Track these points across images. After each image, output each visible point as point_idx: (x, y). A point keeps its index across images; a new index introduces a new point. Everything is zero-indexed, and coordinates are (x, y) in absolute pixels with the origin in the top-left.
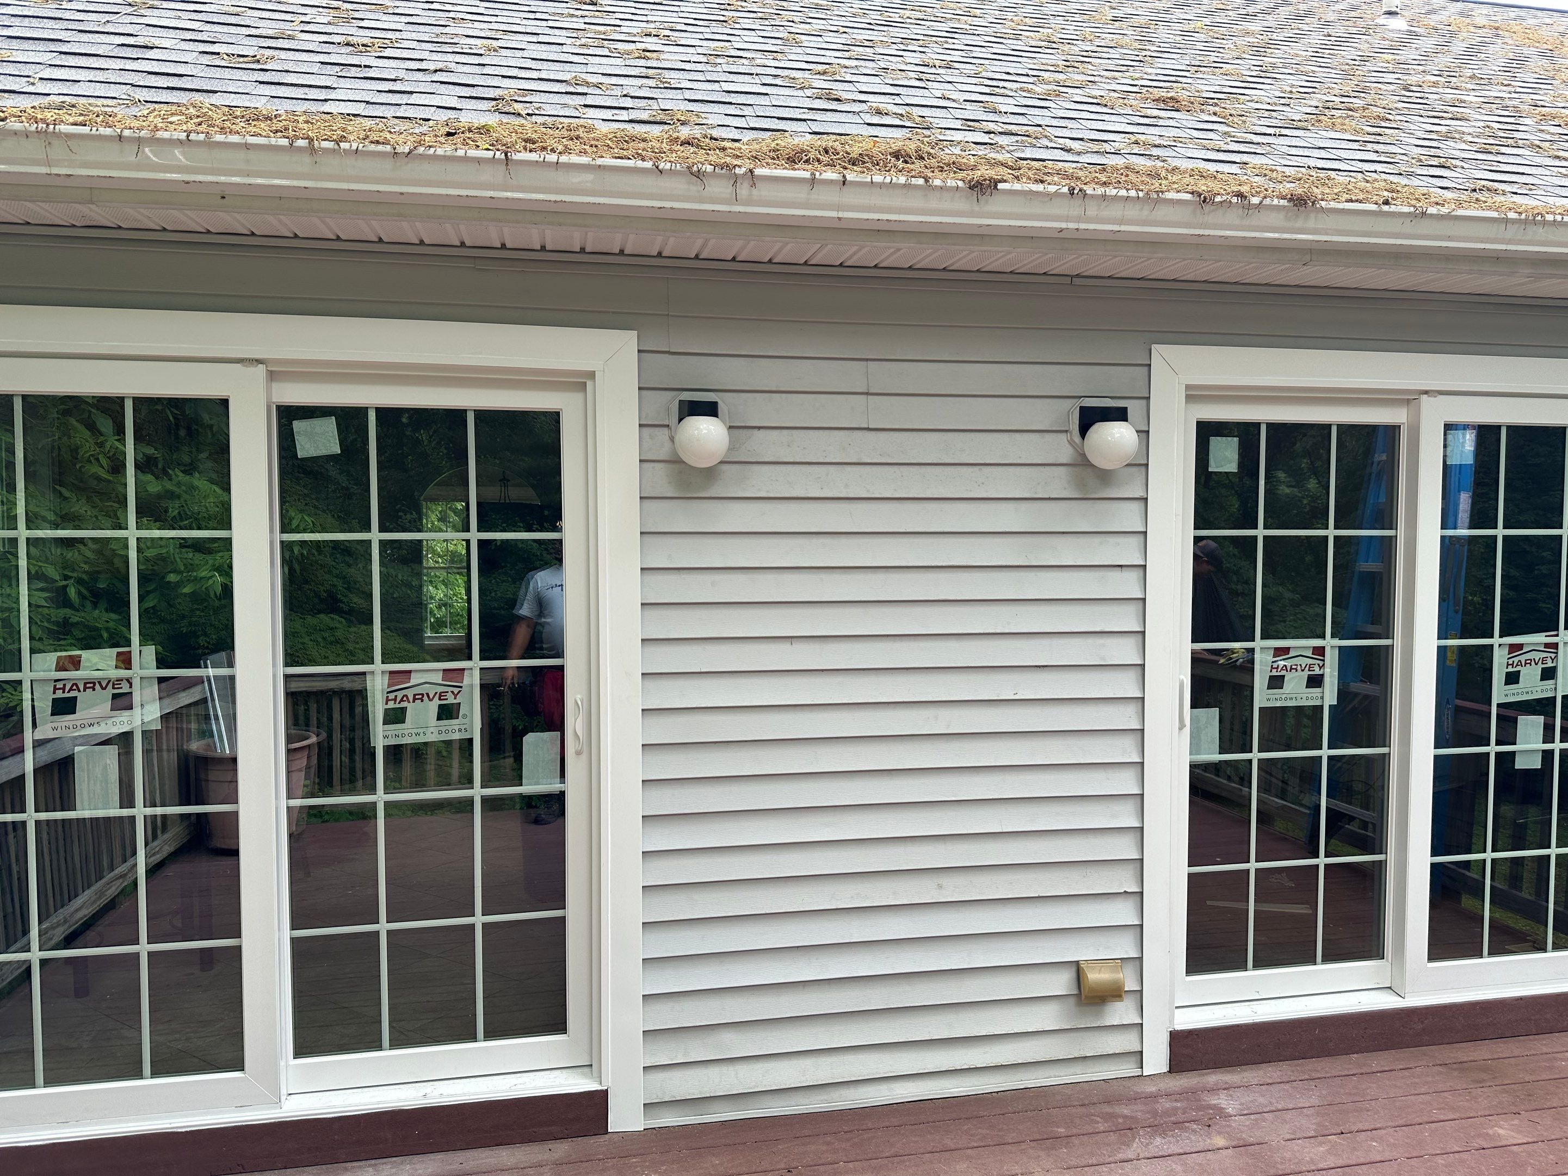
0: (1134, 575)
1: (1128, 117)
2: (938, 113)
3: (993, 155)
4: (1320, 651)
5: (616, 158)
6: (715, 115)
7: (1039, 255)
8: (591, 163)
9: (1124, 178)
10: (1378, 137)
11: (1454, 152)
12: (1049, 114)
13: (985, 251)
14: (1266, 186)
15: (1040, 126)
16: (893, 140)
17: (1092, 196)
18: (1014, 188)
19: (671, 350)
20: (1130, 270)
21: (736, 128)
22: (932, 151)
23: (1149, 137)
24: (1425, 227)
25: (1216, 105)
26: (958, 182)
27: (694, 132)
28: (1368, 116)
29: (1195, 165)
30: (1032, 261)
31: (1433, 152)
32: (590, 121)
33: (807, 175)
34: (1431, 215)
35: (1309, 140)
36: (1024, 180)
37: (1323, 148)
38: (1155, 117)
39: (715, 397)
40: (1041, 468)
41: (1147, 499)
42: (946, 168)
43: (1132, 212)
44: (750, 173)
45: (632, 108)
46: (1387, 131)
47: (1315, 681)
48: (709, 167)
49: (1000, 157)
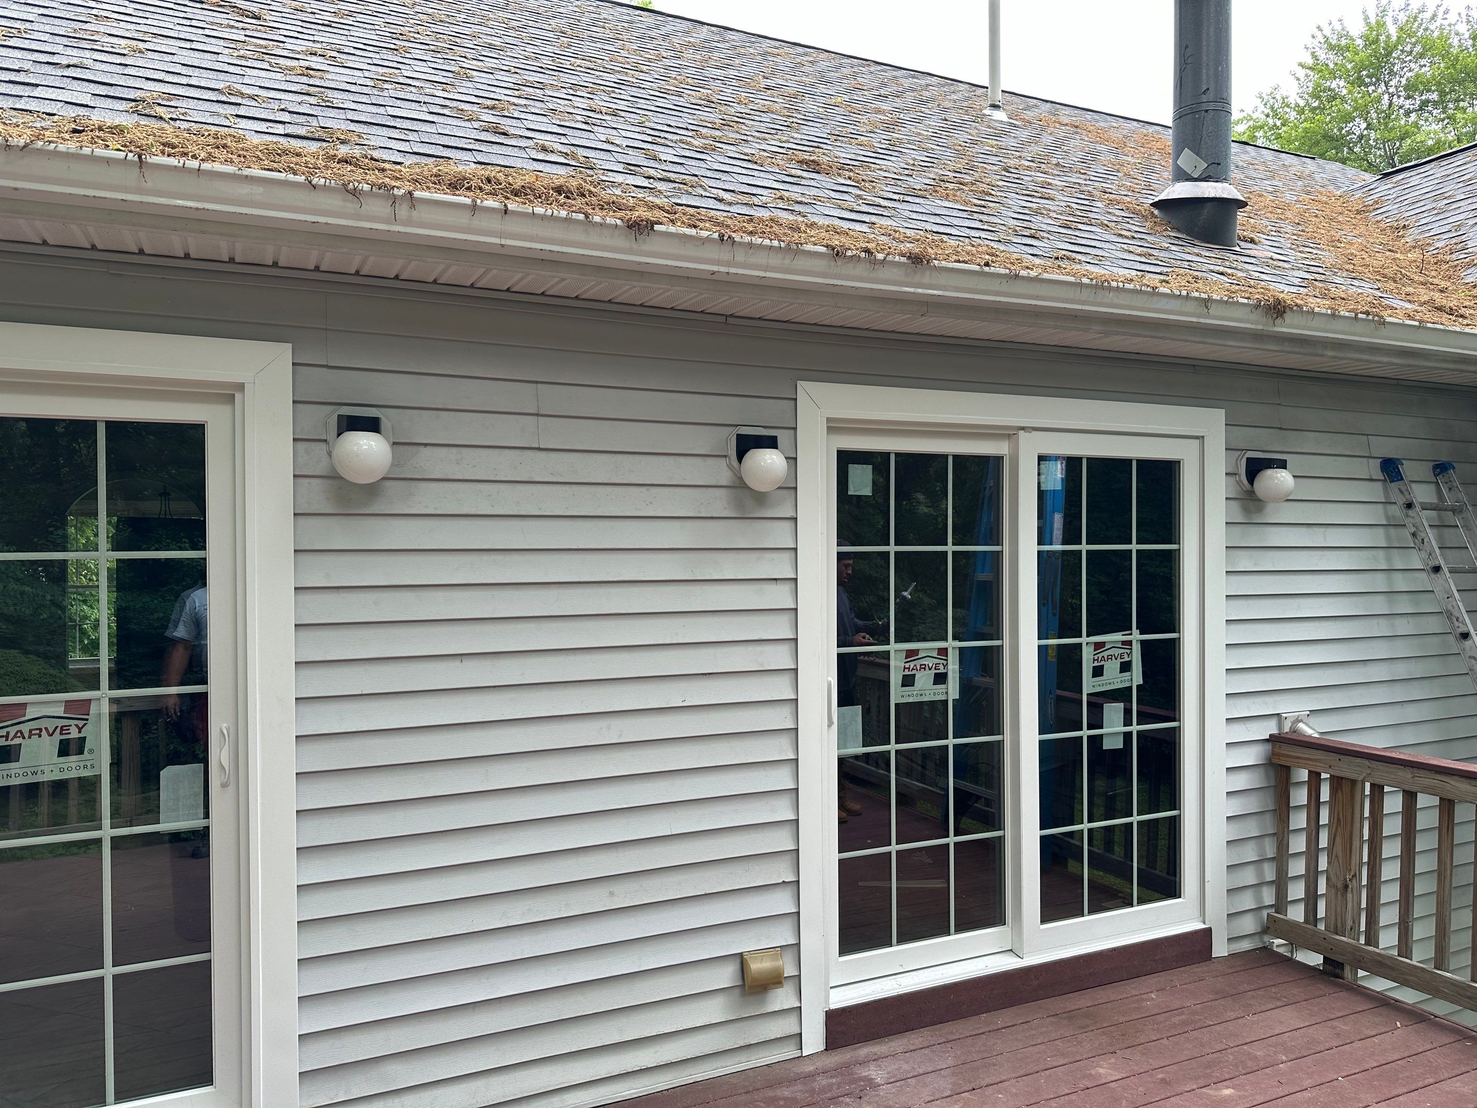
0: (786, 588)
1: (775, 174)
2: (602, 155)
3: (651, 199)
4: (943, 652)
5: (265, 169)
6: (377, 138)
7: (695, 294)
8: (237, 172)
9: (768, 230)
10: (983, 209)
11: (1042, 225)
12: (705, 166)
13: (645, 287)
14: (890, 245)
15: (696, 176)
16: (556, 176)
17: (740, 243)
18: (669, 230)
19: (330, 364)
20: (777, 313)
21: (398, 151)
22: (593, 189)
23: (792, 194)
24: (1018, 287)
25: (851, 170)
26: (617, 220)
27: (355, 151)
28: (976, 191)
29: (831, 222)
30: (690, 299)
31: (1026, 224)
32: (240, 132)
33: (468, 201)
34: (1023, 277)
35: (927, 207)
36: (679, 224)
37: (939, 215)
38: (799, 177)
39: (378, 413)
40: (704, 490)
41: (796, 518)
42: (606, 207)
43: (775, 260)
44: (409, 195)
45: (289, 123)
46: (991, 204)
47: (940, 678)
48: (365, 185)
49: (657, 201)
